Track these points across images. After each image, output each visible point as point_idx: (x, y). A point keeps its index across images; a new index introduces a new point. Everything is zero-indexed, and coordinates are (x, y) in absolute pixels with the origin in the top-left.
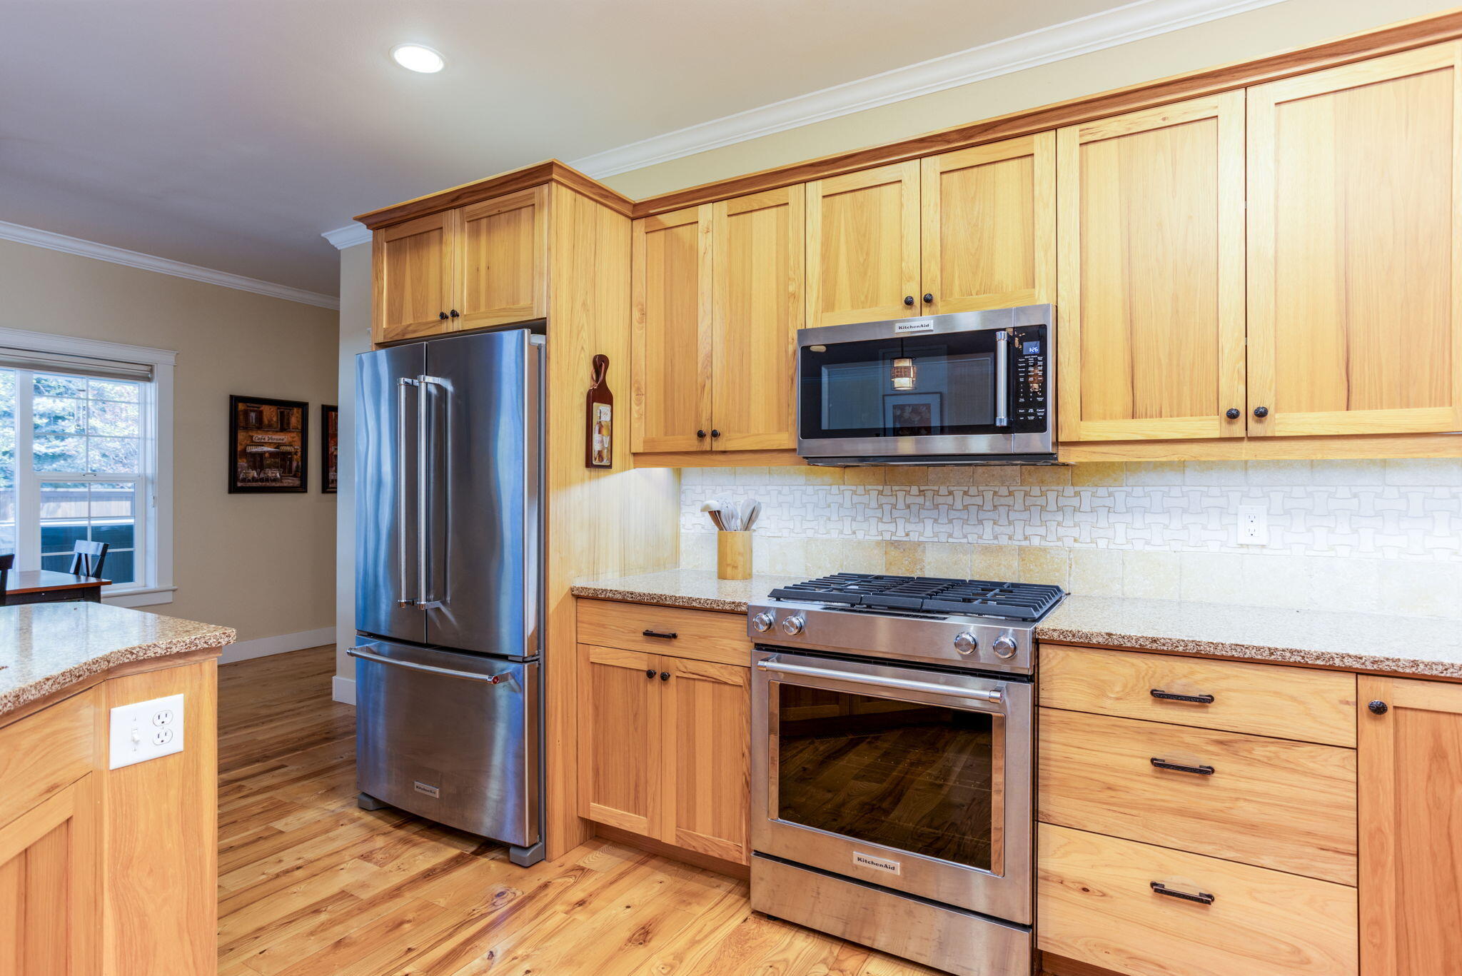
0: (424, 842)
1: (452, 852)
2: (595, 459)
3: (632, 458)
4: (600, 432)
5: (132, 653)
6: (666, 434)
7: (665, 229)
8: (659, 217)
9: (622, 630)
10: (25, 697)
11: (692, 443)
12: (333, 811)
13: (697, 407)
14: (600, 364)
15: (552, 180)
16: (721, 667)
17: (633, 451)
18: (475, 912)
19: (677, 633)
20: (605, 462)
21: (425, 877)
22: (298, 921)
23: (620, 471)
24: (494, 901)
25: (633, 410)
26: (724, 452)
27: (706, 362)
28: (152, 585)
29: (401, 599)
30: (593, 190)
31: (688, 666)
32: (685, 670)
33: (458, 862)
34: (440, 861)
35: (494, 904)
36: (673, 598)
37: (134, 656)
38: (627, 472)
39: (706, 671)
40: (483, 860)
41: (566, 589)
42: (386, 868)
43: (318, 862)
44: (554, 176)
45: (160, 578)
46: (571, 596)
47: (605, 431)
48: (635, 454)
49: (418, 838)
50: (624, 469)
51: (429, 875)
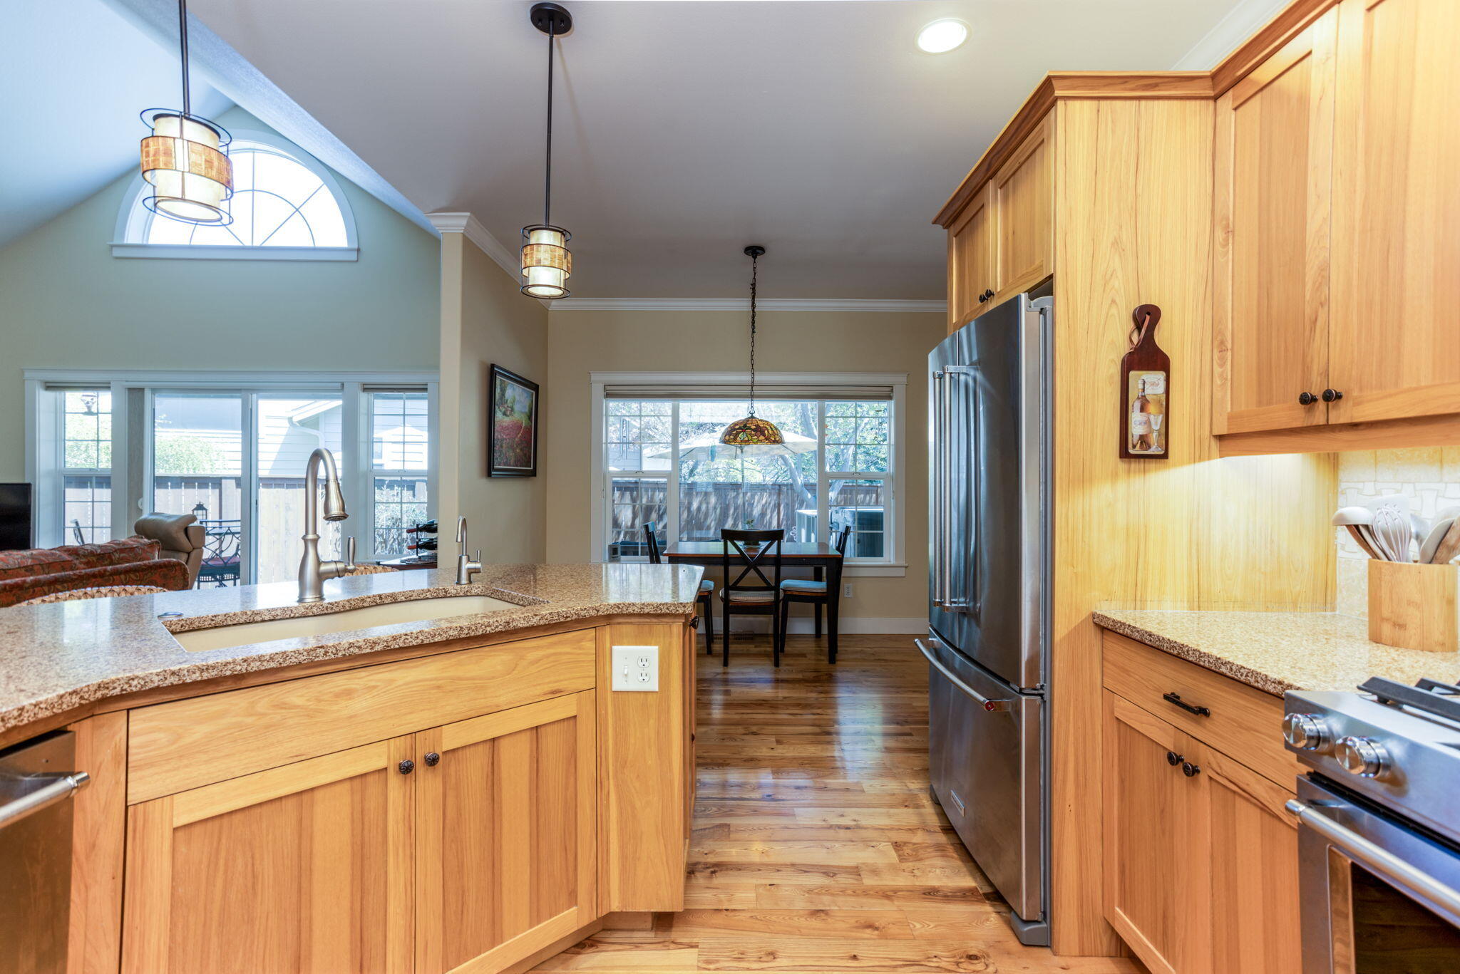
0: (953, 857)
1: (968, 882)
2: (1134, 446)
3: (1215, 445)
4: (1142, 409)
5: (619, 608)
6: (1260, 403)
7: (1262, 89)
8: (1253, 75)
9: (1146, 683)
10: (514, 624)
11: (1295, 416)
12: (910, 790)
13: (1304, 357)
14: (1147, 317)
15: (1057, 99)
16: (1272, 788)
17: (1216, 432)
18: (935, 960)
19: (1211, 709)
20: (1154, 450)
21: (924, 894)
22: (810, 874)
23: (1189, 463)
24: (962, 960)
25: (1216, 374)
26: (1354, 426)
27: (1320, 279)
28: (893, 562)
29: (935, 598)
30: (1128, 86)
31: (1224, 767)
32: (1219, 771)
33: (966, 895)
34: (950, 884)
35: (958, 964)
36: (1197, 654)
37: (620, 610)
38: (1206, 463)
39: (1248, 785)
40: (987, 908)
41: (1085, 614)
42: (905, 865)
43: (863, 831)
44: (1058, 93)
45: (897, 557)
46: (1093, 624)
47: (1152, 408)
48: (1220, 438)
49: (951, 851)
50: (1199, 456)
51: (931, 893)
